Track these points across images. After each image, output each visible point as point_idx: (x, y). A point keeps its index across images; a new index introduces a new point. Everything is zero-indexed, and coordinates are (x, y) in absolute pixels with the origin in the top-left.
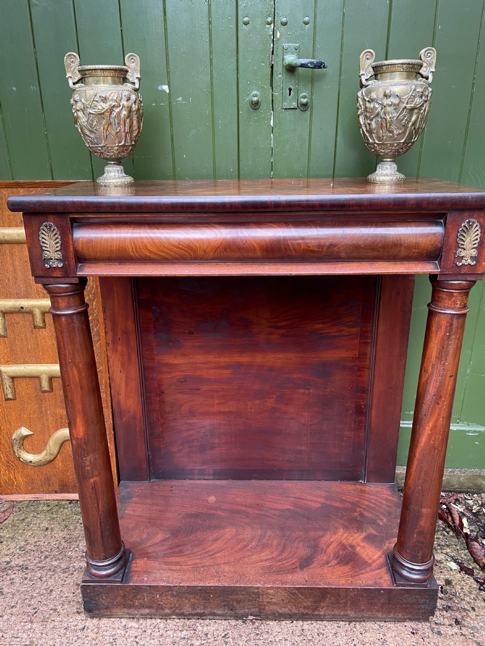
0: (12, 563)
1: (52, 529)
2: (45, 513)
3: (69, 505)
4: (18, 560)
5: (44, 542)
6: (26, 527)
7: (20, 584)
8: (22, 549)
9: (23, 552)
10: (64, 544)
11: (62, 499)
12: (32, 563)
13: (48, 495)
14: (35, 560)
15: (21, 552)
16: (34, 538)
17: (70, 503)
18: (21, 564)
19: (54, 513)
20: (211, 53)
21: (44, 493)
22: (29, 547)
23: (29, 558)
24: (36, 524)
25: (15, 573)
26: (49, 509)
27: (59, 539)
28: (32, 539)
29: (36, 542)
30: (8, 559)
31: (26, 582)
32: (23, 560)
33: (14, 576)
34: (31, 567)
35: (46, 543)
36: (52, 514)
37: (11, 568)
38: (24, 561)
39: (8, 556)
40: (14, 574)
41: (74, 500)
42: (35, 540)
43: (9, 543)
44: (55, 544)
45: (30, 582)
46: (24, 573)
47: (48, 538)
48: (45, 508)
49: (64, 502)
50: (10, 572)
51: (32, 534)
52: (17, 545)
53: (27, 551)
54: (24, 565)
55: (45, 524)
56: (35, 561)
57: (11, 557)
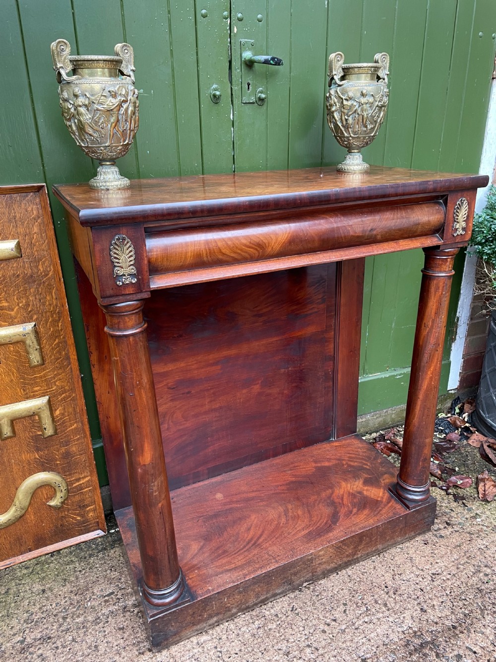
0: (29, 640)
1: (51, 589)
2: (29, 576)
3: (52, 559)
4: (33, 634)
5: (51, 605)
6: (16, 598)
7: (55, 655)
8: (30, 621)
9: (33, 624)
10: (75, 598)
11: (39, 555)
12: (52, 630)
13: (20, 557)
14: (53, 626)
15: (30, 625)
16: (34, 605)
17: (52, 556)
18: (39, 637)
19: (40, 572)
20: (171, 44)
21: (14, 557)
22: (36, 616)
23: (45, 627)
24: (26, 591)
25: (40, 648)
26: (31, 570)
27: (66, 596)
28: (33, 607)
29: (40, 608)
30: (20, 638)
31: (59, 651)
32: (38, 631)
33: (40, 652)
34: (55, 635)
35: (54, 605)
36: (38, 574)
37: (30, 646)
38: (41, 632)
39: (17, 636)
40: (38, 649)
41: (54, 552)
42: (38, 607)
43: (7, 621)
44: (65, 602)
45: (65, 649)
46: (50, 644)
47: (52, 600)
48: (25, 571)
49: (43, 558)
50: (31, 650)
51: (29, 602)
52: (19, 620)
53: (37, 622)
54: (44, 635)
55: (37, 587)
56: (55, 627)
57: (21, 634)
